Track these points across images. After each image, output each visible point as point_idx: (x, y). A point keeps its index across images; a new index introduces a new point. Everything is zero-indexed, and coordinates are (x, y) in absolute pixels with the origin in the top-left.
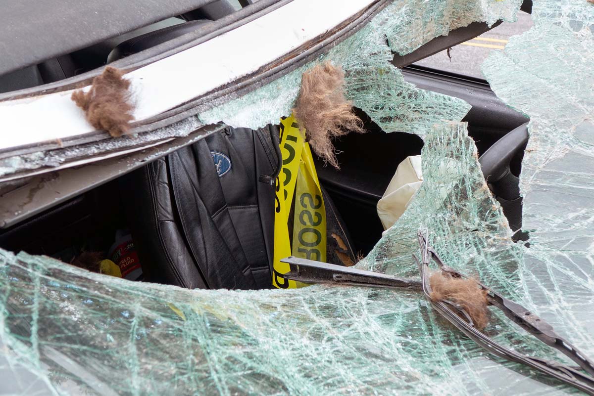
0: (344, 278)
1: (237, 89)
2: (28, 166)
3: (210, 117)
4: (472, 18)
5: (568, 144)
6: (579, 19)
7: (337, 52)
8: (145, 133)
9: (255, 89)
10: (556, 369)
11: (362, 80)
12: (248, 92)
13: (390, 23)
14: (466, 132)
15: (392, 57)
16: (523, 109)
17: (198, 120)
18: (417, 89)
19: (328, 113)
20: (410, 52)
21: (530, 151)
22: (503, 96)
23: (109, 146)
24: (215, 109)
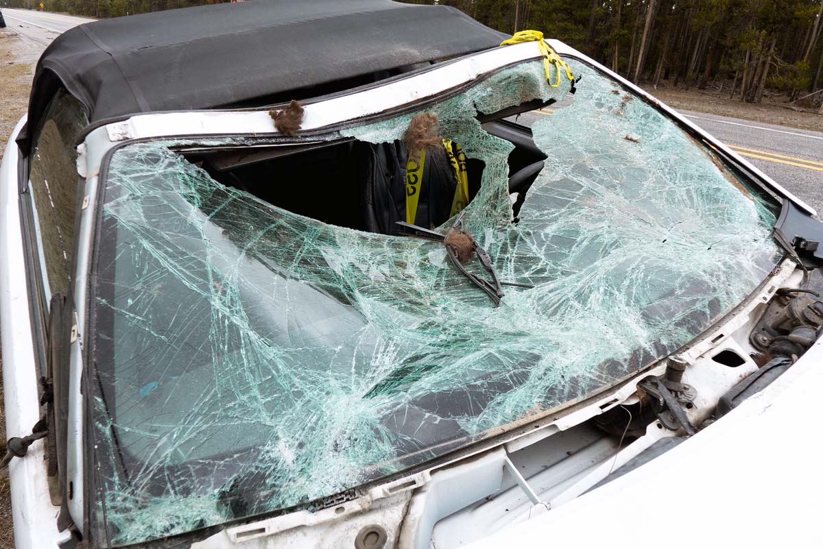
0: (421, 234)
1: (367, 120)
2: (234, 143)
3: (346, 133)
4: (534, 96)
5: (566, 174)
6: (603, 102)
7: (439, 107)
8: (306, 137)
9: (378, 122)
10: (479, 281)
11: (458, 126)
12: (373, 123)
13: (478, 94)
14: (506, 161)
15: (476, 114)
16: (547, 152)
17: (339, 134)
18: (487, 135)
19: (422, 141)
20: (491, 113)
21: (541, 175)
22: (538, 143)
23: (283, 140)
24: (350, 130)
